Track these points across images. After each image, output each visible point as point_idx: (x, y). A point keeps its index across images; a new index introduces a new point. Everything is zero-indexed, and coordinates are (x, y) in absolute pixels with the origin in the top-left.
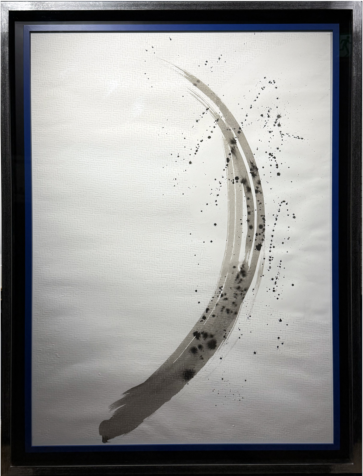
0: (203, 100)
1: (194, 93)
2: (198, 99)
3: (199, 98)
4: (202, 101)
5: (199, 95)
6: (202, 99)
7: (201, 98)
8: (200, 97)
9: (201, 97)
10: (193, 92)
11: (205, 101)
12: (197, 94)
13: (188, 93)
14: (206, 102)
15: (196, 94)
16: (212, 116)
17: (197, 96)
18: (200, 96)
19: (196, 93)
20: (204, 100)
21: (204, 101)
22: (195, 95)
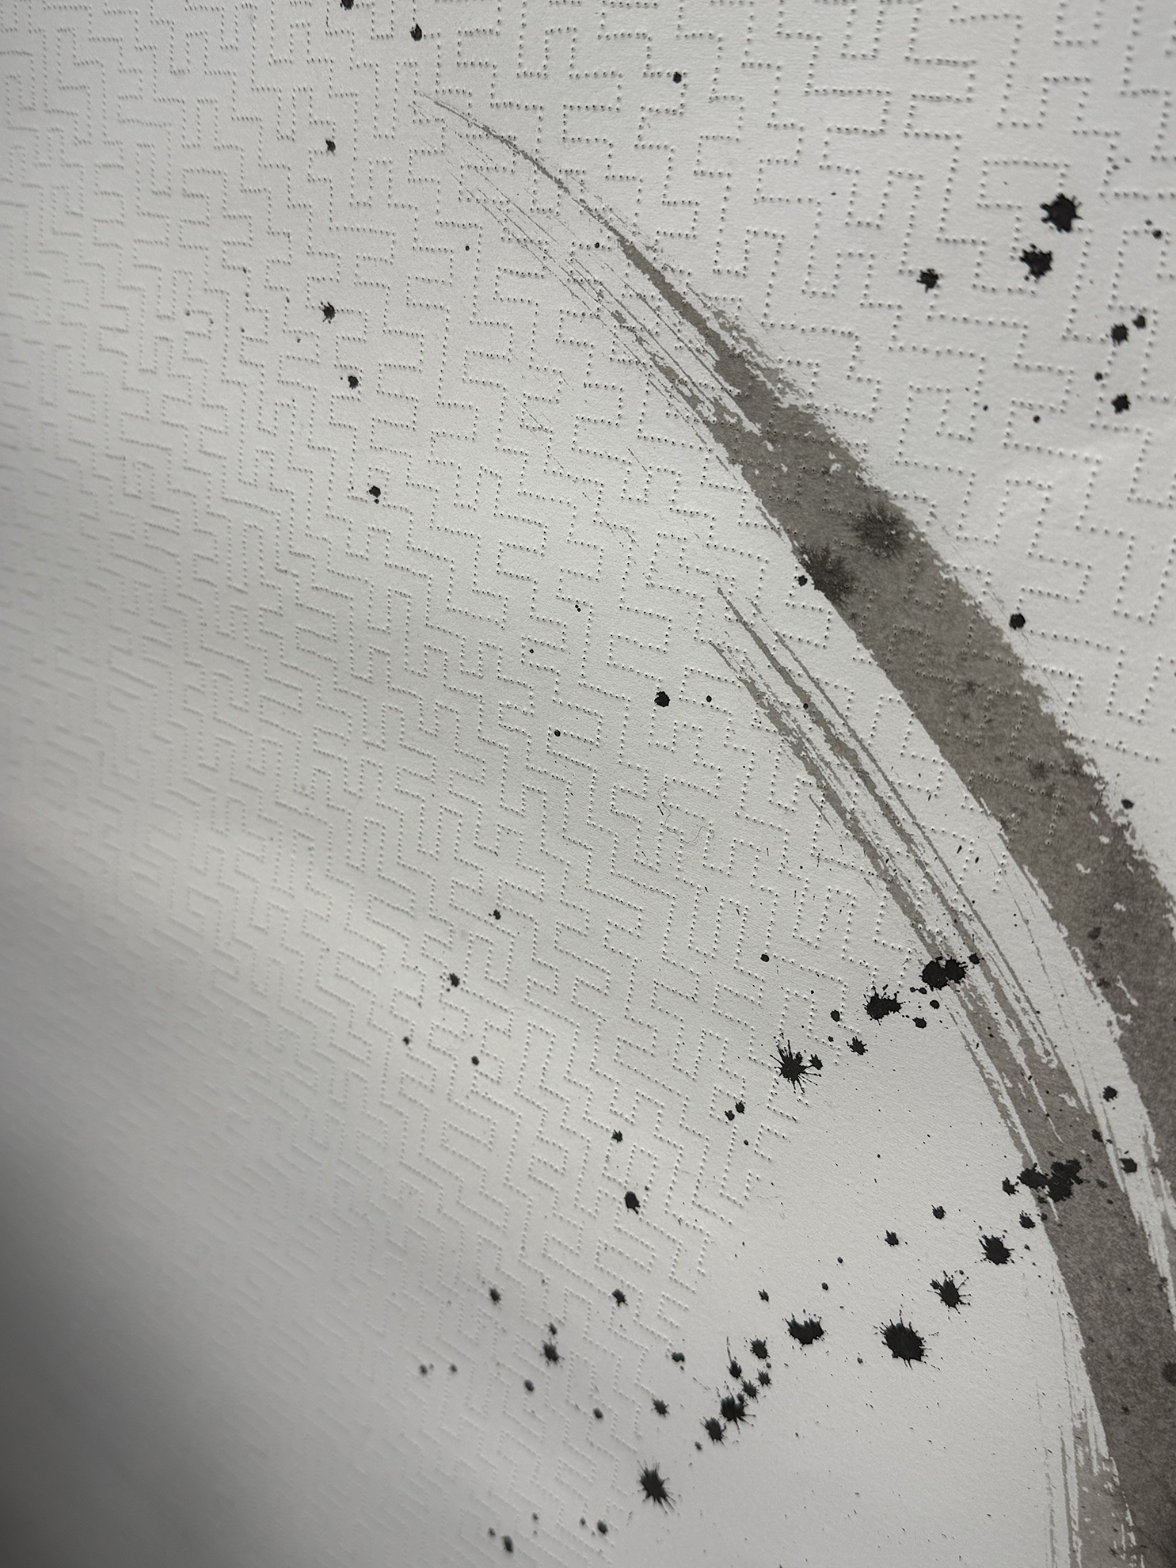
0: (901, 832)
1: (799, 691)
2: (831, 797)
3: (847, 784)
4: (888, 841)
5: (852, 744)
6: (887, 810)
7: (871, 786)
8: (864, 775)
9: (876, 778)
10: (782, 671)
11: (928, 857)
12: (828, 713)
13: (723, 672)
14: (935, 869)
15: (819, 720)
16: (995, 1094)
17: (825, 750)
18: (867, 765)
19: (817, 699)
20: (909, 828)
21: (908, 839)
22: (806, 722)
